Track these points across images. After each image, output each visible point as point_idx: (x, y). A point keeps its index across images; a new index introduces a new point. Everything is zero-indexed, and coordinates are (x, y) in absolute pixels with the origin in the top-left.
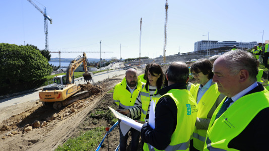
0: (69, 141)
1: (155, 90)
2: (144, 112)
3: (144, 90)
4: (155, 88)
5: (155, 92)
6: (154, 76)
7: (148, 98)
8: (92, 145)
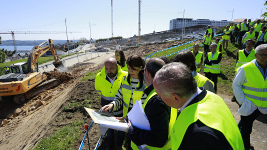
0: (41, 143)
1: (137, 83)
2: (126, 105)
3: (126, 83)
4: (137, 80)
5: (138, 85)
6: (135, 70)
7: (130, 91)
8: (69, 143)
